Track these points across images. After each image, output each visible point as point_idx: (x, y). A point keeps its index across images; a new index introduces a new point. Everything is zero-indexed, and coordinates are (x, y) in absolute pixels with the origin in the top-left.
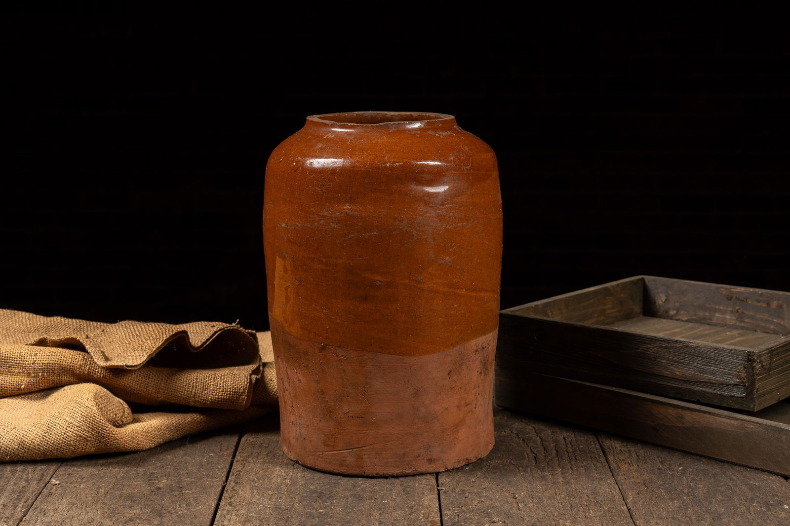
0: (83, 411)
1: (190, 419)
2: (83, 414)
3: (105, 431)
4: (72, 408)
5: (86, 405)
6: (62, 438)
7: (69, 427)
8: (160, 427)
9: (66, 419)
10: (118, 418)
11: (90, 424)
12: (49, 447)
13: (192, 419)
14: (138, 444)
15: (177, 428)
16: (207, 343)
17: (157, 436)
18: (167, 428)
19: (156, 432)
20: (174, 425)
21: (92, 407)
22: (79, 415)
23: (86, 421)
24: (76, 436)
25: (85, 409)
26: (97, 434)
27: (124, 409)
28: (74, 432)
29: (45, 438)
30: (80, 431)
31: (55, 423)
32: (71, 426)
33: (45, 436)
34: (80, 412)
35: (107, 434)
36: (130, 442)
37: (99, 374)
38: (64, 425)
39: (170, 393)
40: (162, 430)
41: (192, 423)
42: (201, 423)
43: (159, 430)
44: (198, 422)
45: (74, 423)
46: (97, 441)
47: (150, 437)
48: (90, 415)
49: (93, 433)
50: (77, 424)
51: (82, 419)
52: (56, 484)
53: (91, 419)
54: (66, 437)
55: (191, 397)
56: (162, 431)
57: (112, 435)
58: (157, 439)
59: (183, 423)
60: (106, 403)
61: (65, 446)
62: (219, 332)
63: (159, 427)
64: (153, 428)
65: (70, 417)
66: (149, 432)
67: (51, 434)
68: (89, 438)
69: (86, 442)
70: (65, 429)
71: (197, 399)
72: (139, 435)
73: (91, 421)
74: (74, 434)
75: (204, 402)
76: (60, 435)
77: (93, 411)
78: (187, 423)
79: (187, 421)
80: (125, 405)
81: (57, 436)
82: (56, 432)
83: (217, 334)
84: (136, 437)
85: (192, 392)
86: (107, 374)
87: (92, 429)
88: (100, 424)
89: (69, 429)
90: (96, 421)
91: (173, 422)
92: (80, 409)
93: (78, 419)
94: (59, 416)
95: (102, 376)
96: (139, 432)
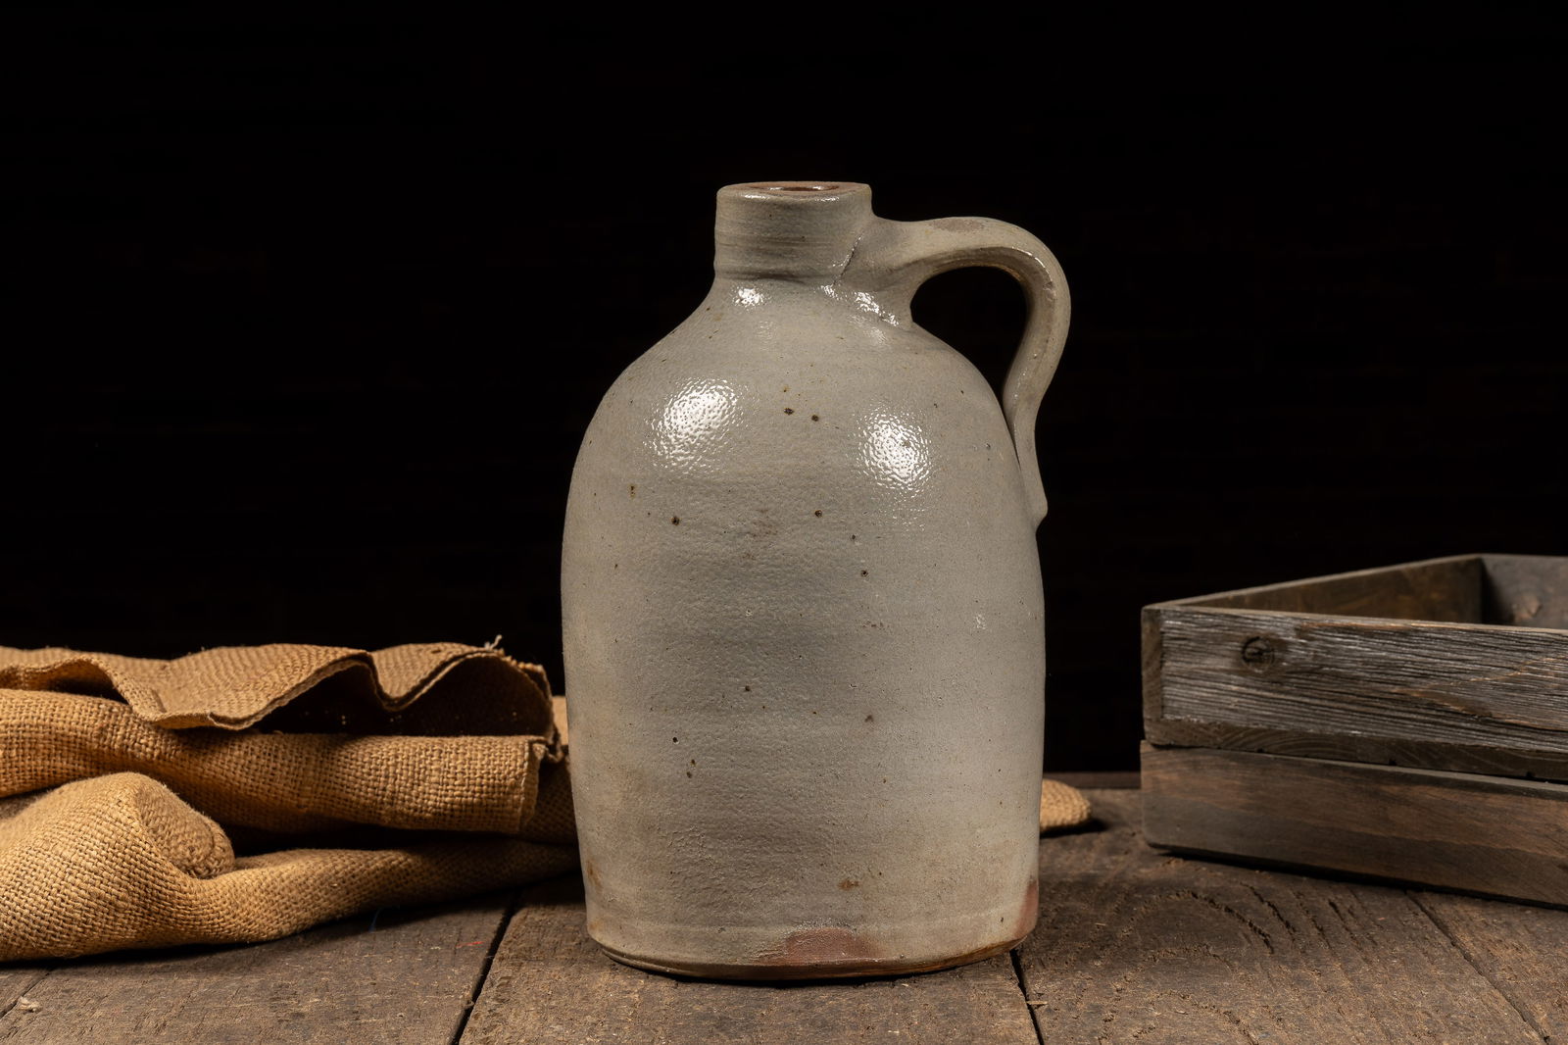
0: (106, 831)
1: (379, 864)
2: (107, 839)
3: (162, 883)
4: (78, 826)
5: (114, 816)
6: (50, 903)
7: (70, 874)
8: (303, 879)
9: (65, 854)
10: (198, 858)
11: (125, 864)
12: (17, 928)
13: (386, 864)
14: (247, 920)
15: (348, 882)
16: (424, 691)
17: (295, 903)
18: (322, 884)
19: (294, 892)
20: (340, 875)
21: (129, 821)
22: (97, 842)
23: (114, 858)
24: (87, 895)
25: (112, 827)
26: (142, 892)
27: (213, 838)
28: (83, 885)
29: (7, 902)
30: (98, 883)
31: (34, 866)
32: (75, 872)
33: (8, 899)
34: (99, 835)
35: (168, 891)
36: (228, 914)
37: (148, 750)
38: (56, 870)
39: (331, 792)
40: (308, 888)
41: (385, 873)
42: (408, 874)
43: (302, 886)
44: (401, 871)
45: (84, 862)
46: (141, 909)
47: (279, 906)
48: (123, 840)
49: (131, 888)
50: (89, 865)
51: (104, 852)
52: (31, 1011)
53: (127, 850)
54: (63, 900)
55: (382, 803)
56: (310, 890)
57: (180, 895)
58: (298, 910)
59: (362, 871)
60: (167, 817)
61: (58, 924)
62: (454, 664)
63: (300, 881)
64: (287, 882)
65: (73, 850)
66: (276, 891)
67: (24, 893)
68: (120, 903)
69: (112, 912)
70: (58, 880)
71: (398, 808)
72: (252, 899)
73: (127, 857)
74: (83, 892)
75: (417, 813)
76: (46, 894)
77: (133, 831)
78: (374, 872)
79: (372, 867)
80: (217, 829)
81: (39, 898)
82: (36, 888)
83: (447, 669)
84: (243, 902)
85: (384, 789)
86: (168, 749)
87: (129, 877)
88: (150, 863)
89: (71, 878)
90: (138, 856)
91: (337, 868)
92: (99, 827)
93: (94, 853)
94: (45, 847)
95: (156, 753)
96: (251, 890)
